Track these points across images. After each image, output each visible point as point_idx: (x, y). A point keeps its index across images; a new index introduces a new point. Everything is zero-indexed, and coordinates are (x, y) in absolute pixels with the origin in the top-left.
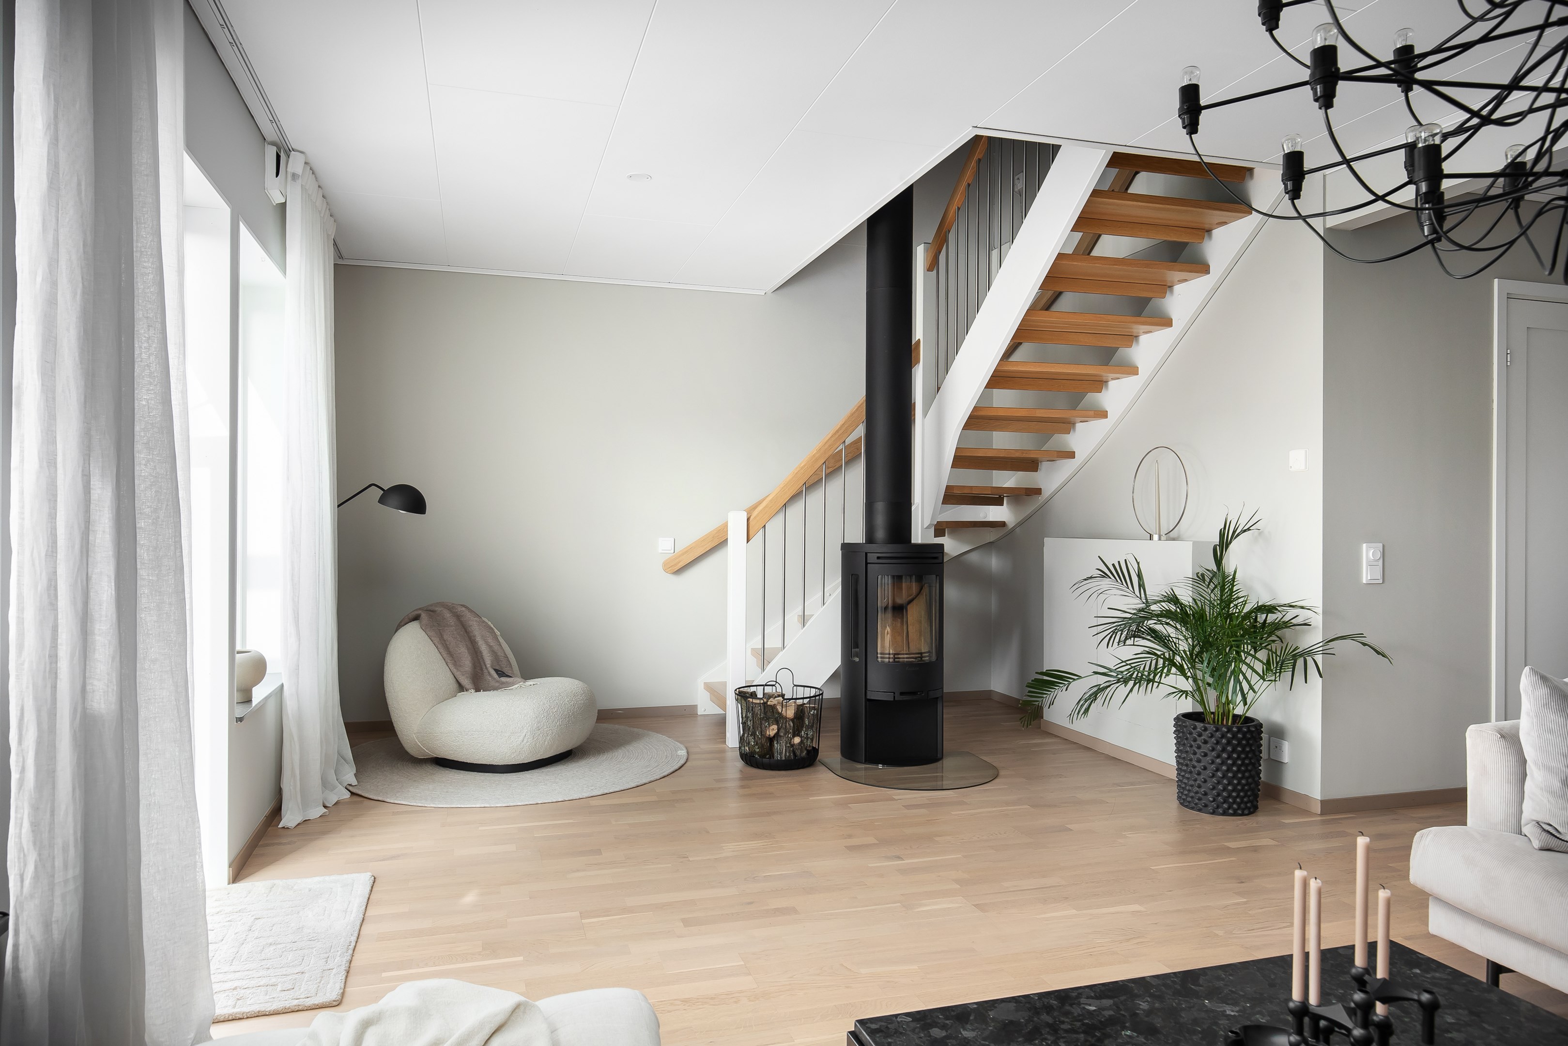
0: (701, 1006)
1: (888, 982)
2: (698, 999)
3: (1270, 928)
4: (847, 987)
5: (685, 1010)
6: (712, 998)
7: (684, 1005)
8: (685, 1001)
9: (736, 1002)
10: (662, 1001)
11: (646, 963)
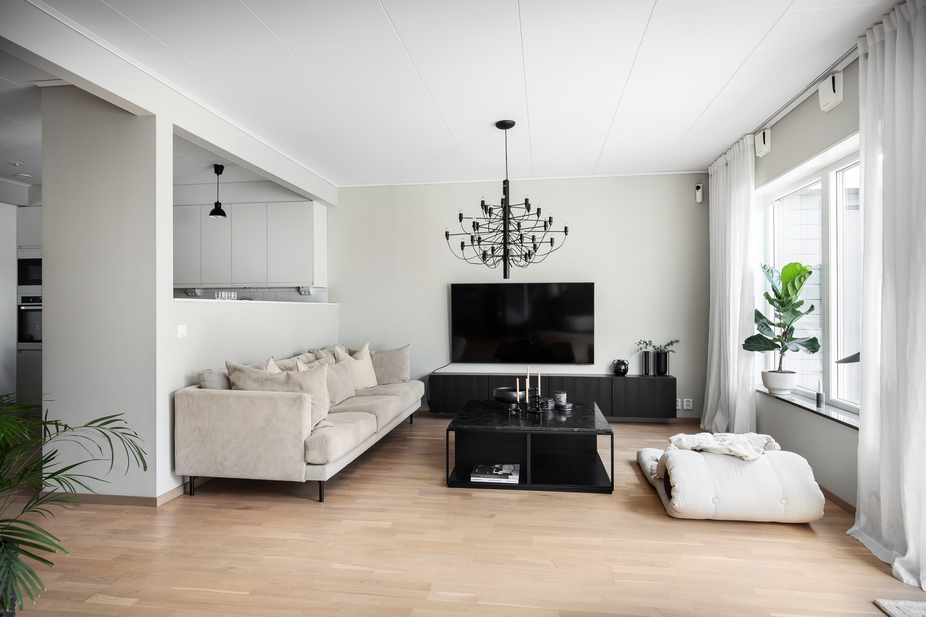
0: (644, 561)
1: (539, 554)
2: (646, 565)
3: (299, 540)
4: (563, 556)
5: (653, 561)
6: (638, 564)
7: (654, 563)
8: (653, 565)
9: (625, 560)
10: (666, 567)
11: (678, 592)
